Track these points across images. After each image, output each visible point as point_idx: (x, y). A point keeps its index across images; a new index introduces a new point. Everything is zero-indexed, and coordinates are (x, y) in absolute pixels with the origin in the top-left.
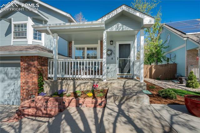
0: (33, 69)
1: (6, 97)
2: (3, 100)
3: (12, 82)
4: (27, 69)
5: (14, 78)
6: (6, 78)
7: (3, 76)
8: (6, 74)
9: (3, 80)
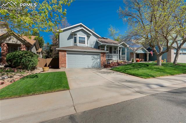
0: (105, 56)
1: (94, 65)
2: (92, 66)
3: (96, 60)
4: (103, 56)
5: (97, 59)
6: (94, 59)
7: (93, 58)
8: (94, 57)
9: (93, 59)
